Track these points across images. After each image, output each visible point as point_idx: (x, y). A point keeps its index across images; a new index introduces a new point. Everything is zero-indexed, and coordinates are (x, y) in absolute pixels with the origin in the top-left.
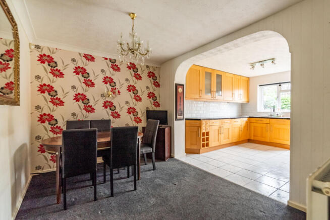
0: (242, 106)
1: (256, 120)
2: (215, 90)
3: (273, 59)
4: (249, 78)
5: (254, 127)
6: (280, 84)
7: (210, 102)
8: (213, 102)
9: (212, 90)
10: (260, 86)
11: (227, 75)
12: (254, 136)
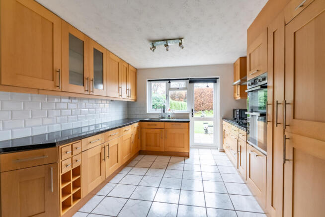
0: (128, 106)
1: (149, 125)
2: (92, 77)
3: (180, 39)
4: (136, 69)
5: (146, 133)
6: (169, 81)
7: (81, 99)
8: (89, 99)
9: (86, 75)
10: (149, 81)
11: (111, 56)
12: (147, 145)
